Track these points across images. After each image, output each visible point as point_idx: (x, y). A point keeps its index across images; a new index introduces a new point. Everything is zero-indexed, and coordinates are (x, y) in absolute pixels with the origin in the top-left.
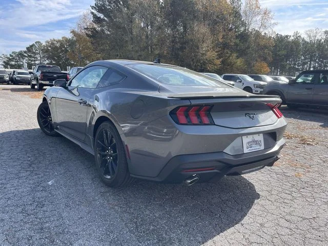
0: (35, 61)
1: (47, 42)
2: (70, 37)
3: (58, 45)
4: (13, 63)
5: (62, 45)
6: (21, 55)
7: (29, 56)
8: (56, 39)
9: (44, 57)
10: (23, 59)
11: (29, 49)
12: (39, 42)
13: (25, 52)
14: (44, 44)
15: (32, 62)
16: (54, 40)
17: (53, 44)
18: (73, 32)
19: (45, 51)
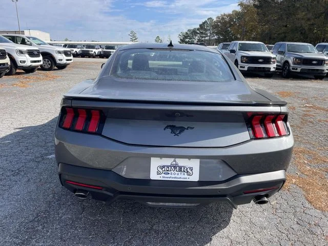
0: (205, 37)
1: (218, 17)
2: (240, 10)
3: (227, 19)
4: (187, 40)
5: (231, 19)
6: (194, 32)
7: (201, 33)
8: (226, 14)
9: (213, 32)
10: (196, 36)
11: (202, 26)
12: (211, 18)
13: (198, 29)
14: (215, 19)
15: (203, 39)
16: (225, 15)
17: (223, 19)
18: (241, 5)
19: (215, 26)
